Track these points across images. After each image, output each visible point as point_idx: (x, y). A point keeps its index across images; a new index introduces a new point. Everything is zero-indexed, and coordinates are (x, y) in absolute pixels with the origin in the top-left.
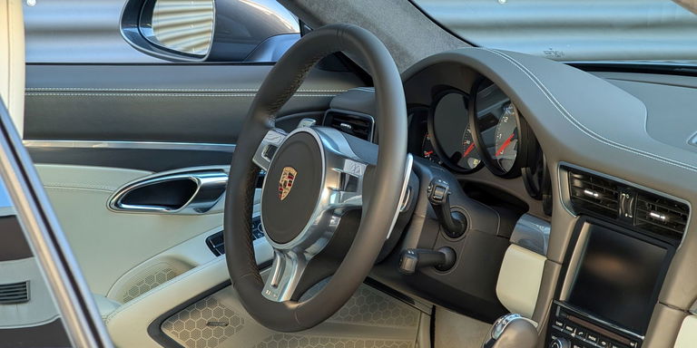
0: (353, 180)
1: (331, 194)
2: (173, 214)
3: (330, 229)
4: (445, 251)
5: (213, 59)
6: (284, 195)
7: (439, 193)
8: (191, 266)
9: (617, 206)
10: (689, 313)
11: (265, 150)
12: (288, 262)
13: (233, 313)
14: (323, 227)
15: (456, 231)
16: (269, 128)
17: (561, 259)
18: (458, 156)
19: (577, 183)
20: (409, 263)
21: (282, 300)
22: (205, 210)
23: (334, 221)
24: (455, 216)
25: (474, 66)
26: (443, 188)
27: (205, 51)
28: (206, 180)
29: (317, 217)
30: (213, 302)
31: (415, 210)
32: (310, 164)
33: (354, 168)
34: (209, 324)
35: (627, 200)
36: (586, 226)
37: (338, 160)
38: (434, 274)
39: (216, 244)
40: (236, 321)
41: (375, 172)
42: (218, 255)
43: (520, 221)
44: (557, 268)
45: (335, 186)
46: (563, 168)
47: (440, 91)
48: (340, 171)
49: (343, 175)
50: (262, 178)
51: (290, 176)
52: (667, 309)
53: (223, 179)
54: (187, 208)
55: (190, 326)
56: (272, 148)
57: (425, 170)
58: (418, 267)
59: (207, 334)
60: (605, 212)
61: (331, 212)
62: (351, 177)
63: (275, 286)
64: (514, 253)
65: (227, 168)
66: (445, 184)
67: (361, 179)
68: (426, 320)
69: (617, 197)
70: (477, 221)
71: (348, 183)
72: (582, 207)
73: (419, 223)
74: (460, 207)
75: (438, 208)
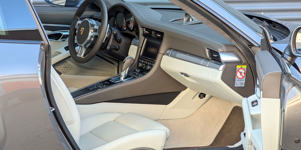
0: (96, 30)
1: (91, 33)
2: (57, 41)
3: (91, 41)
4: (117, 46)
5: (66, 6)
6: (81, 34)
7: (115, 32)
8: (60, 53)
9: (152, 34)
10: (164, 55)
11: (77, 25)
12: (82, 48)
13: (70, 65)
14: (90, 40)
15: (119, 42)
16: (78, 20)
17: (141, 47)
18: (122, 27)
19: (144, 30)
20: (108, 48)
21: (81, 57)
22: (64, 41)
23: (92, 39)
24: (119, 39)
25: (124, 6)
26: (115, 31)
27: (64, 4)
28: (64, 34)
29: (89, 38)
30: (66, 62)
31: (110, 37)
32: (87, 26)
33: (96, 27)
34: (65, 67)
35: (153, 33)
36: (146, 39)
37: (93, 26)
38: (115, 51)
39: (67, 48)
40: (71, 67)
41: (101, 28)
42: (67, 51)
43: (133, 40)
44: (140, 48)
45: (92, 31)
46: (141, 27)
47: (118, 12)
48: (93, 28)
49: (94, 29)
50: (76, 34)
51: (83, 29)
52: (160, 54)
53: (68, 33)
54: (60, 40)
55: (61, 68)
56: (79, 24)
57: (113, 29)
58: (110, 49)
59: (65, 70)
60: (150, 36)
62: (96, 29)
63: (80, 54)
64: (132, 47)
65: (69, 31)
66: (116, 30)
67: (98, 30)
68: (116, 68)
69: (151, 32)
70: (124, 40)
72: (145, 35)
73: (111, 40)
74: (120, 36)
75: (115, 36)
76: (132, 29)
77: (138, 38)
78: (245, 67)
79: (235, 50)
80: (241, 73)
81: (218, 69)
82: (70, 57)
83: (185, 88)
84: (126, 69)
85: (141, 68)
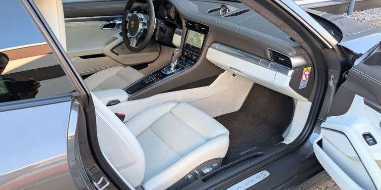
1: (141, 26)
2: (112, 29)
3: (141, 33)
4: (163, 36)
6: (132, 26)
8: (117, 39)
10: (210, 47)
12: (134, 39)
15: (165, 32)
16: (128, 13)
17: (184, 36)
18: (163, 16)
19: (187, 22)
20: (156, 39)
21: (134, 46)
22: (118, 28)
24: (164, 29)
26: (162, 24)
28: (118, 23)
29: (139, 30)
31: (157, 28)
32: (136, 20)
33: (145, 21)
35: (197, 25)
36: (189, 30)
37: (142, 19)
38: (161, 40)
39: (121, 34)
41: (149, 22)
42: (121, 36)
43: (176, 29)
46: (184, 19)
48: (142, 22)
51: (133, 23)
53: (121, 22)
54: (115, 28)
56: (129, 17)
57: (158, 21)
58: (158, 39)
59: (121, 50)
61: (141, 30)
63: (132, 43)
64: (175, 36)
65: (121, 20)
67: (147, 23)
68: (159, 47)
69: (195, 25)
70: (168, 30)
71: (144, 24)
73: (158, 31)
74: (165, 27)
75: (161, 28)
76: (173, 18)
77: (181, 27)
78: (310, 68)
79: (303, 52)
80: (306, 75)
81: (286, 73)
82: (123, 42)
83: (223, 71)
84: (175, 61)
85: (186, 57)
